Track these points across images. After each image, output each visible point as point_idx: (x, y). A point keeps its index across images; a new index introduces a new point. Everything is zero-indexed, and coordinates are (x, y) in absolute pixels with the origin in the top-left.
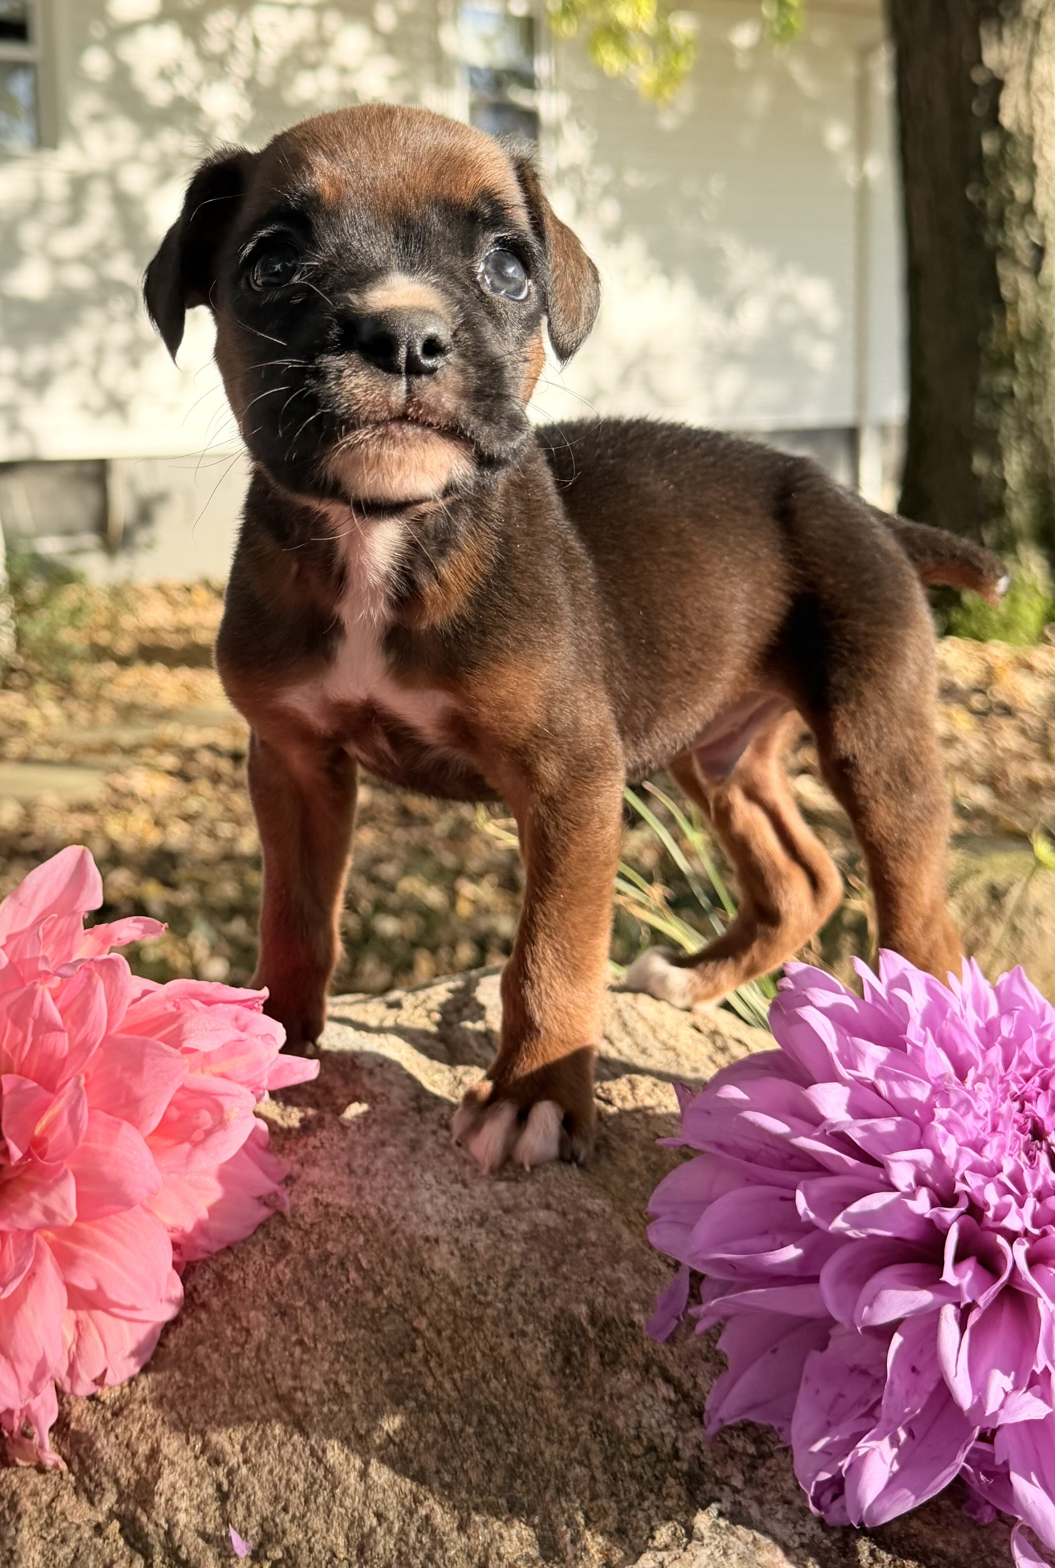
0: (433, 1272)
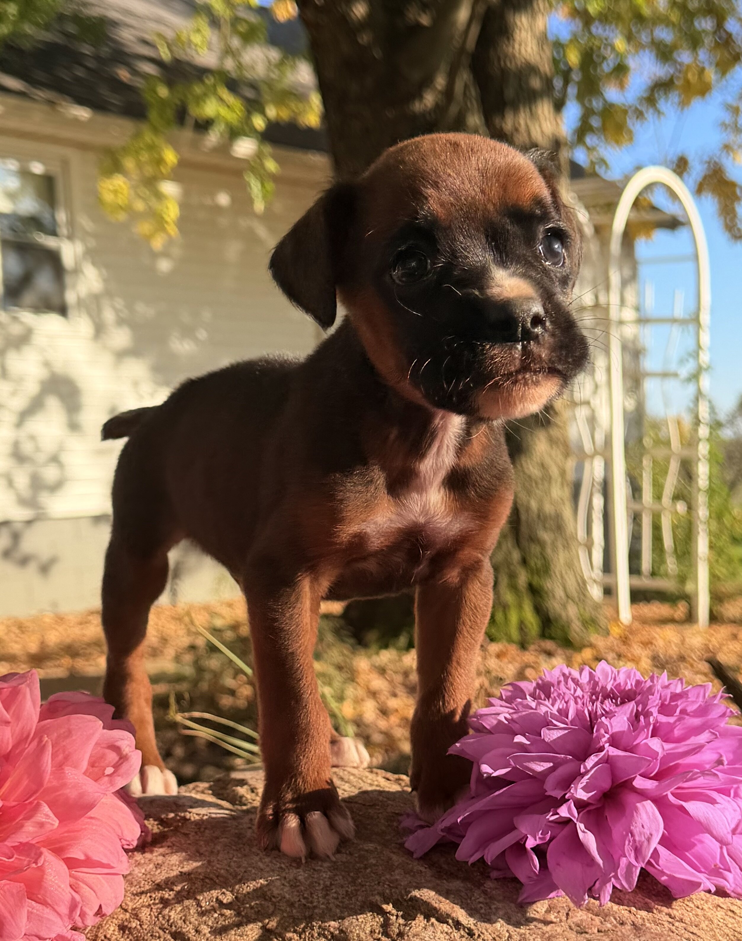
0: (274, 897)
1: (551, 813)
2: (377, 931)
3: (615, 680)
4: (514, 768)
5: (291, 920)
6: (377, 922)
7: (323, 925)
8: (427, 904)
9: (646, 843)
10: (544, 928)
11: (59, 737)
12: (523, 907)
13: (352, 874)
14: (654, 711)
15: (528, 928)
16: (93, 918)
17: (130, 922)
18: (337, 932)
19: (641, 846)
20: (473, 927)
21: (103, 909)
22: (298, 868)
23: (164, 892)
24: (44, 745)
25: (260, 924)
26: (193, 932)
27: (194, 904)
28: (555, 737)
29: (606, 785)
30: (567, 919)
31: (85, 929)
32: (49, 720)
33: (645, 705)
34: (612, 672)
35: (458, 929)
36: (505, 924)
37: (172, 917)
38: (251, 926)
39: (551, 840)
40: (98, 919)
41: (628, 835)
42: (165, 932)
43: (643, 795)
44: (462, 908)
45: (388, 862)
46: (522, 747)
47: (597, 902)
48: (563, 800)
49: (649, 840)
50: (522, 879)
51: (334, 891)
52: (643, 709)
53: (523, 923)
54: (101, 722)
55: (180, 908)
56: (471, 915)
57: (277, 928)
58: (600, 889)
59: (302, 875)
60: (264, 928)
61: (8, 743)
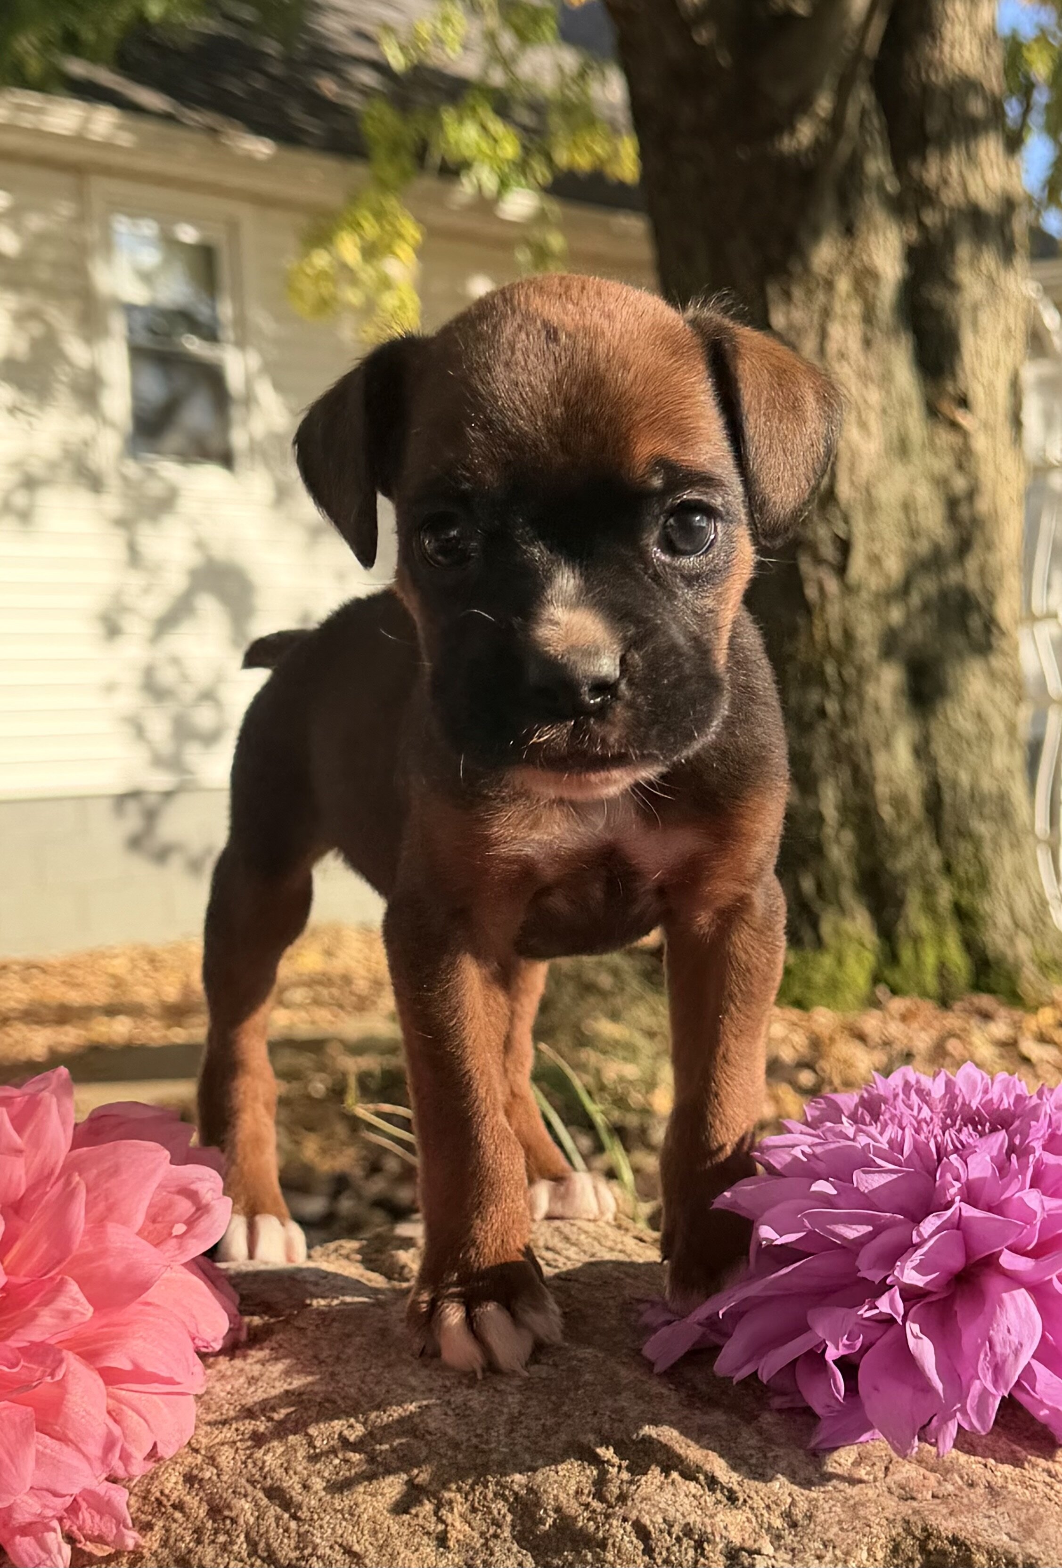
0: (429, 1432)
1: (866, 1307)
2: (586, 1491)
3: (986, 1092)
4: (811, 1234)
5: (454, 1471)
6: (588, 1477)
7: (504, 1479)
8: (666, 1449)
9: (1011, 1358)
10: (848, 1491)
11: (99, 1175)
12: (817, 1456)
13: (554, 1398)
14: (1037, 1145)
15: (822, 1489)
16: (143, 1463)
17: (202, 1469)
18: (524, 1492)
19: (1004, 1362)
20: (736, 1487)
21: (159, 1450)
22: (469, 1387)
23: (258, 1423)
24: (75, 1188)
25: (405, 1477)
26: (298, 1487)
27: (304, 1442)
28: (876, 1185)
29: (957, 1262)
30: (886, 1475)
31: (130, 1480)
32: (85, 1149)
33: (1025, 1136)
34: (983, 1079)
35: (713, 1491)
36: (786, 1483)
37: (267, 1464)
38: (390, 1479)
39: (865, 1349)
40: (151, 1466)
41: (983, 1343)
42: (255, 1487)
43: (1014, 1280)
44: (721, 1456)
45: (611, 1379)
46: (826, 1200)
47: (933, 1450)
48: (884, 1288)
49: (1017, 1353)
50: (818, 1410)
51: (523, 1426)
52: (1022, 1141)
53: (816, 1480)
54: (167, 1153)
55: (282, 1449)
56: (734, 1468)
57: (430, 1483)
58: (939, 1429)
59: (477, 1399)
60: (410, 1483)
61: (19, 1185)
